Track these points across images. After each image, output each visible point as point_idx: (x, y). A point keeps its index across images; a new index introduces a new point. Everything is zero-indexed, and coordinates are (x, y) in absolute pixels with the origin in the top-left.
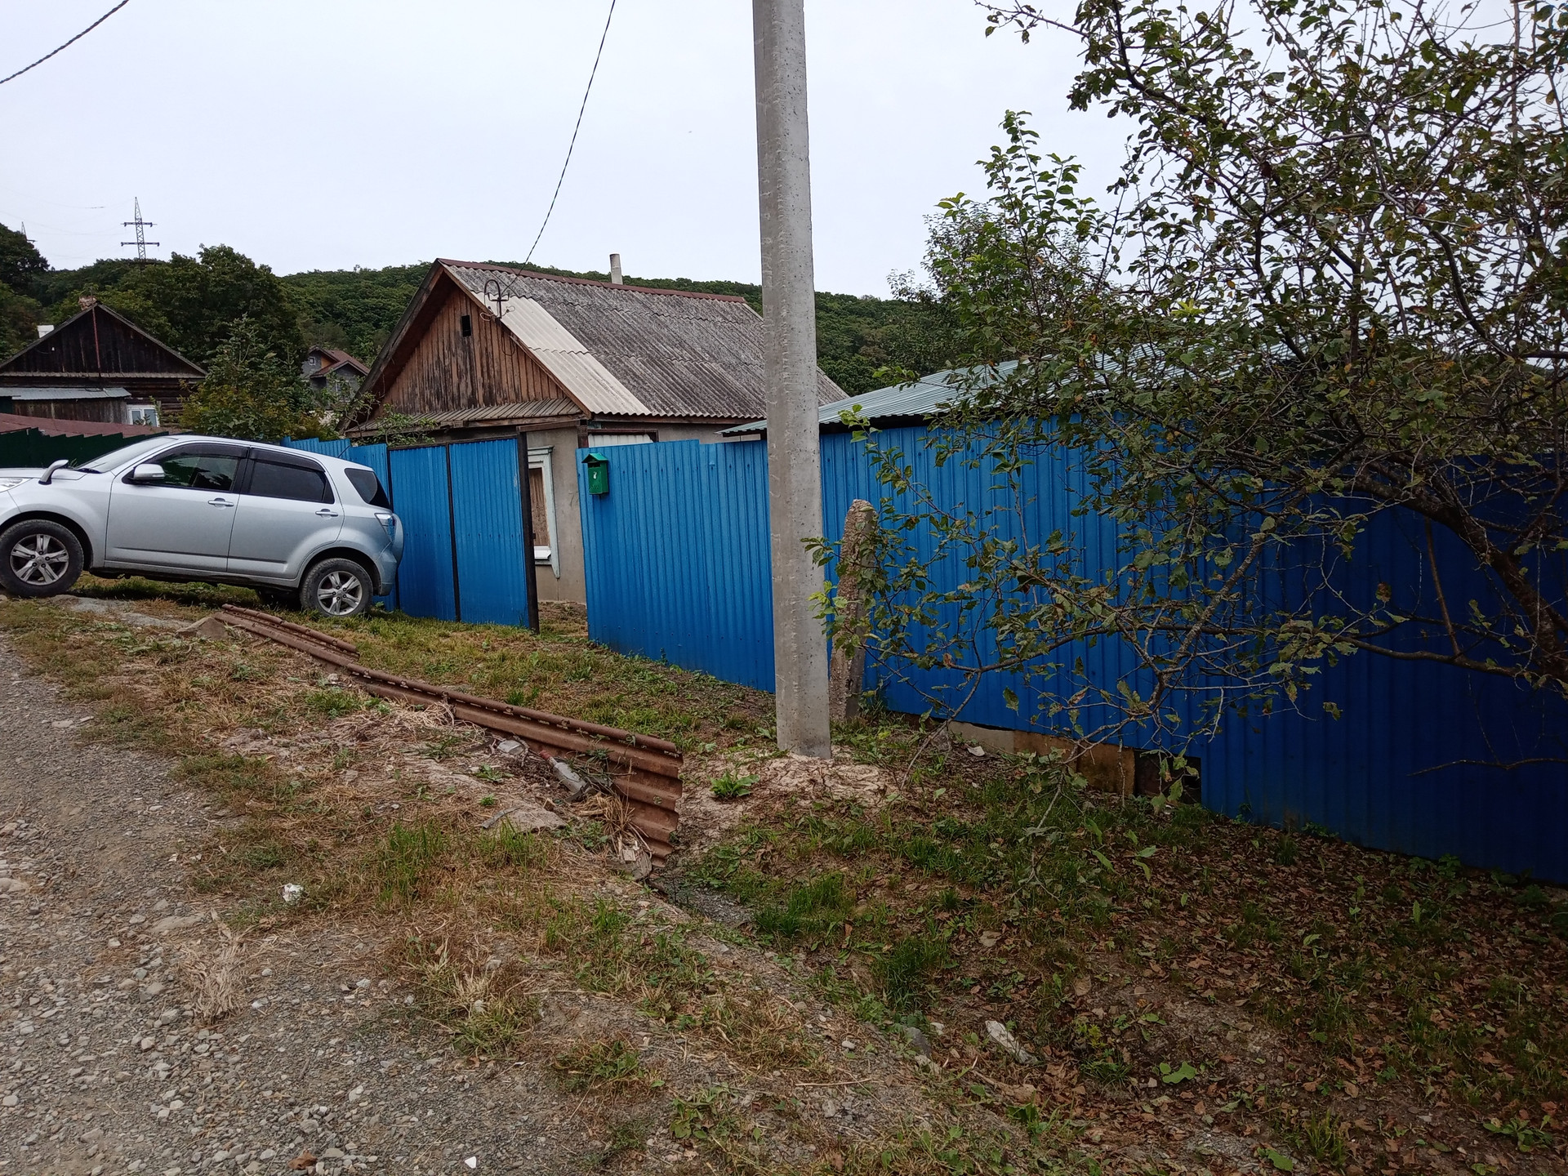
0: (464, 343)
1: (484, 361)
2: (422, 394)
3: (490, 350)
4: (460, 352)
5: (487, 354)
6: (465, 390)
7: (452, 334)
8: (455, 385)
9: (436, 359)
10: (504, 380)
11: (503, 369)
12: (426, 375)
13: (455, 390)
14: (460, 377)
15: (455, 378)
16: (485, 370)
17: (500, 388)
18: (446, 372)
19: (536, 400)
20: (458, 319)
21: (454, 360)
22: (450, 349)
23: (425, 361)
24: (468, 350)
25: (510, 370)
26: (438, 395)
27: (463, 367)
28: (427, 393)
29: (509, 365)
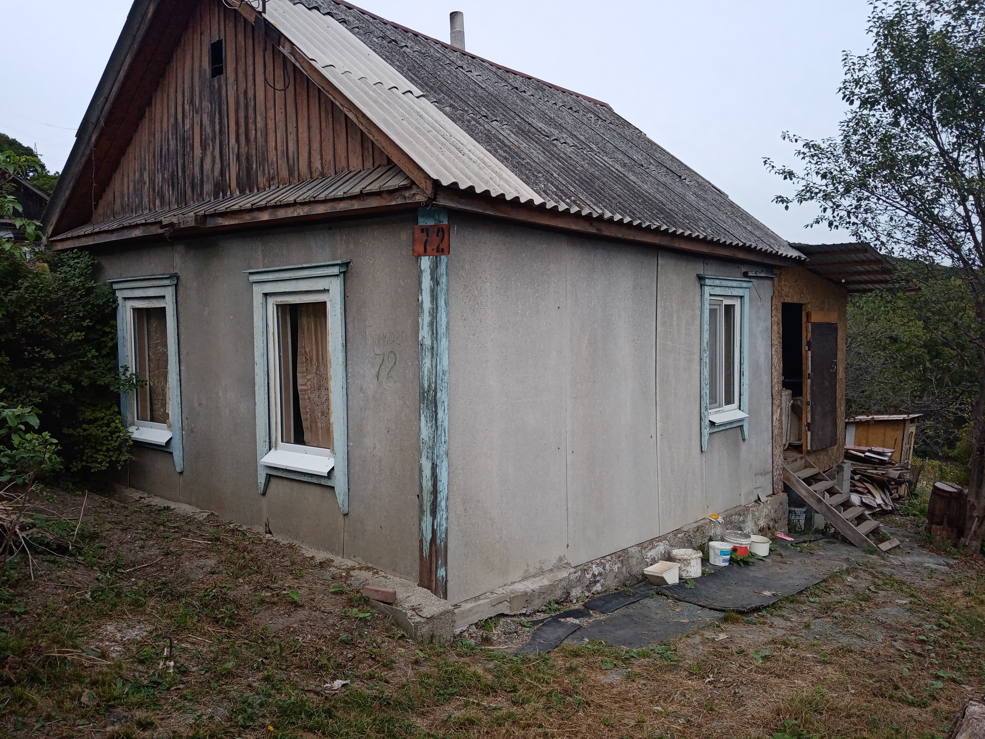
0: (211, 86)
1: (242, 114)
2: (152, 182)
3: (250, 94)
4: (206, 104)
5: (246, 103)
6: (212, 168)
7: (197, 76)
8: (197, 162)
9: (172, 120)
10: (272, 144)
11: (271, 125)
12: (158, 150)
13: (197, 170)
14: (204, 147)
15: (198, 152)
16: (242, 130)
17: (264, 159)
18: (185, 141)
19: (323, 175)
20: (206, 49)
21: (197, 119)
22: (192, 102)
23: (158, 126)
24: (217, 98)
25: (281, 125)
26: (173, 181)
27: (208, 130)
28: (159, 177)
29: (280, 117)
